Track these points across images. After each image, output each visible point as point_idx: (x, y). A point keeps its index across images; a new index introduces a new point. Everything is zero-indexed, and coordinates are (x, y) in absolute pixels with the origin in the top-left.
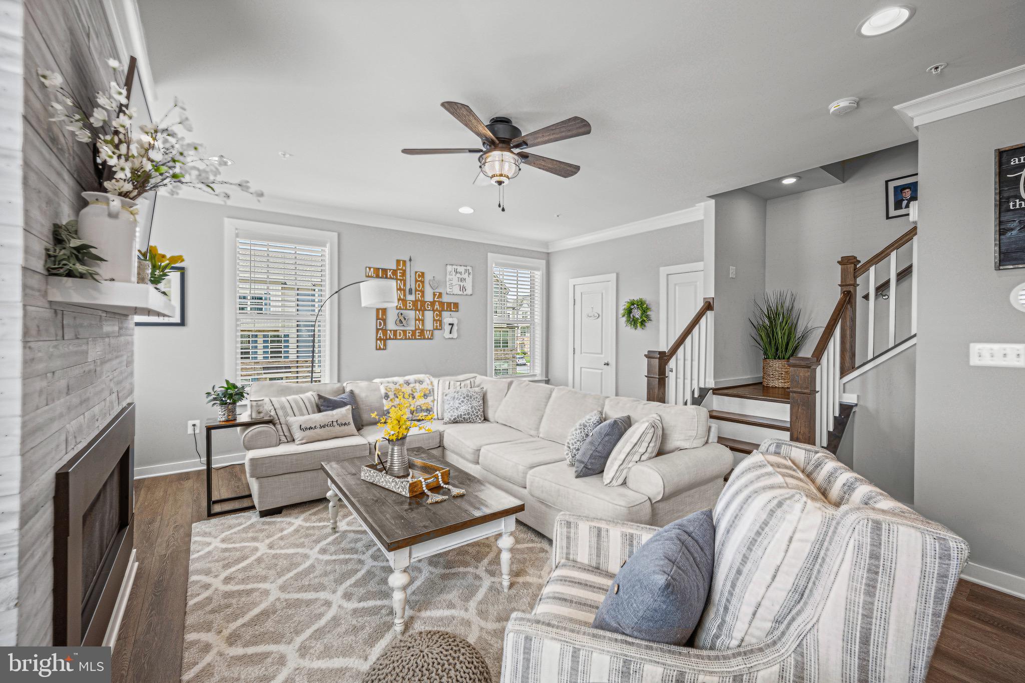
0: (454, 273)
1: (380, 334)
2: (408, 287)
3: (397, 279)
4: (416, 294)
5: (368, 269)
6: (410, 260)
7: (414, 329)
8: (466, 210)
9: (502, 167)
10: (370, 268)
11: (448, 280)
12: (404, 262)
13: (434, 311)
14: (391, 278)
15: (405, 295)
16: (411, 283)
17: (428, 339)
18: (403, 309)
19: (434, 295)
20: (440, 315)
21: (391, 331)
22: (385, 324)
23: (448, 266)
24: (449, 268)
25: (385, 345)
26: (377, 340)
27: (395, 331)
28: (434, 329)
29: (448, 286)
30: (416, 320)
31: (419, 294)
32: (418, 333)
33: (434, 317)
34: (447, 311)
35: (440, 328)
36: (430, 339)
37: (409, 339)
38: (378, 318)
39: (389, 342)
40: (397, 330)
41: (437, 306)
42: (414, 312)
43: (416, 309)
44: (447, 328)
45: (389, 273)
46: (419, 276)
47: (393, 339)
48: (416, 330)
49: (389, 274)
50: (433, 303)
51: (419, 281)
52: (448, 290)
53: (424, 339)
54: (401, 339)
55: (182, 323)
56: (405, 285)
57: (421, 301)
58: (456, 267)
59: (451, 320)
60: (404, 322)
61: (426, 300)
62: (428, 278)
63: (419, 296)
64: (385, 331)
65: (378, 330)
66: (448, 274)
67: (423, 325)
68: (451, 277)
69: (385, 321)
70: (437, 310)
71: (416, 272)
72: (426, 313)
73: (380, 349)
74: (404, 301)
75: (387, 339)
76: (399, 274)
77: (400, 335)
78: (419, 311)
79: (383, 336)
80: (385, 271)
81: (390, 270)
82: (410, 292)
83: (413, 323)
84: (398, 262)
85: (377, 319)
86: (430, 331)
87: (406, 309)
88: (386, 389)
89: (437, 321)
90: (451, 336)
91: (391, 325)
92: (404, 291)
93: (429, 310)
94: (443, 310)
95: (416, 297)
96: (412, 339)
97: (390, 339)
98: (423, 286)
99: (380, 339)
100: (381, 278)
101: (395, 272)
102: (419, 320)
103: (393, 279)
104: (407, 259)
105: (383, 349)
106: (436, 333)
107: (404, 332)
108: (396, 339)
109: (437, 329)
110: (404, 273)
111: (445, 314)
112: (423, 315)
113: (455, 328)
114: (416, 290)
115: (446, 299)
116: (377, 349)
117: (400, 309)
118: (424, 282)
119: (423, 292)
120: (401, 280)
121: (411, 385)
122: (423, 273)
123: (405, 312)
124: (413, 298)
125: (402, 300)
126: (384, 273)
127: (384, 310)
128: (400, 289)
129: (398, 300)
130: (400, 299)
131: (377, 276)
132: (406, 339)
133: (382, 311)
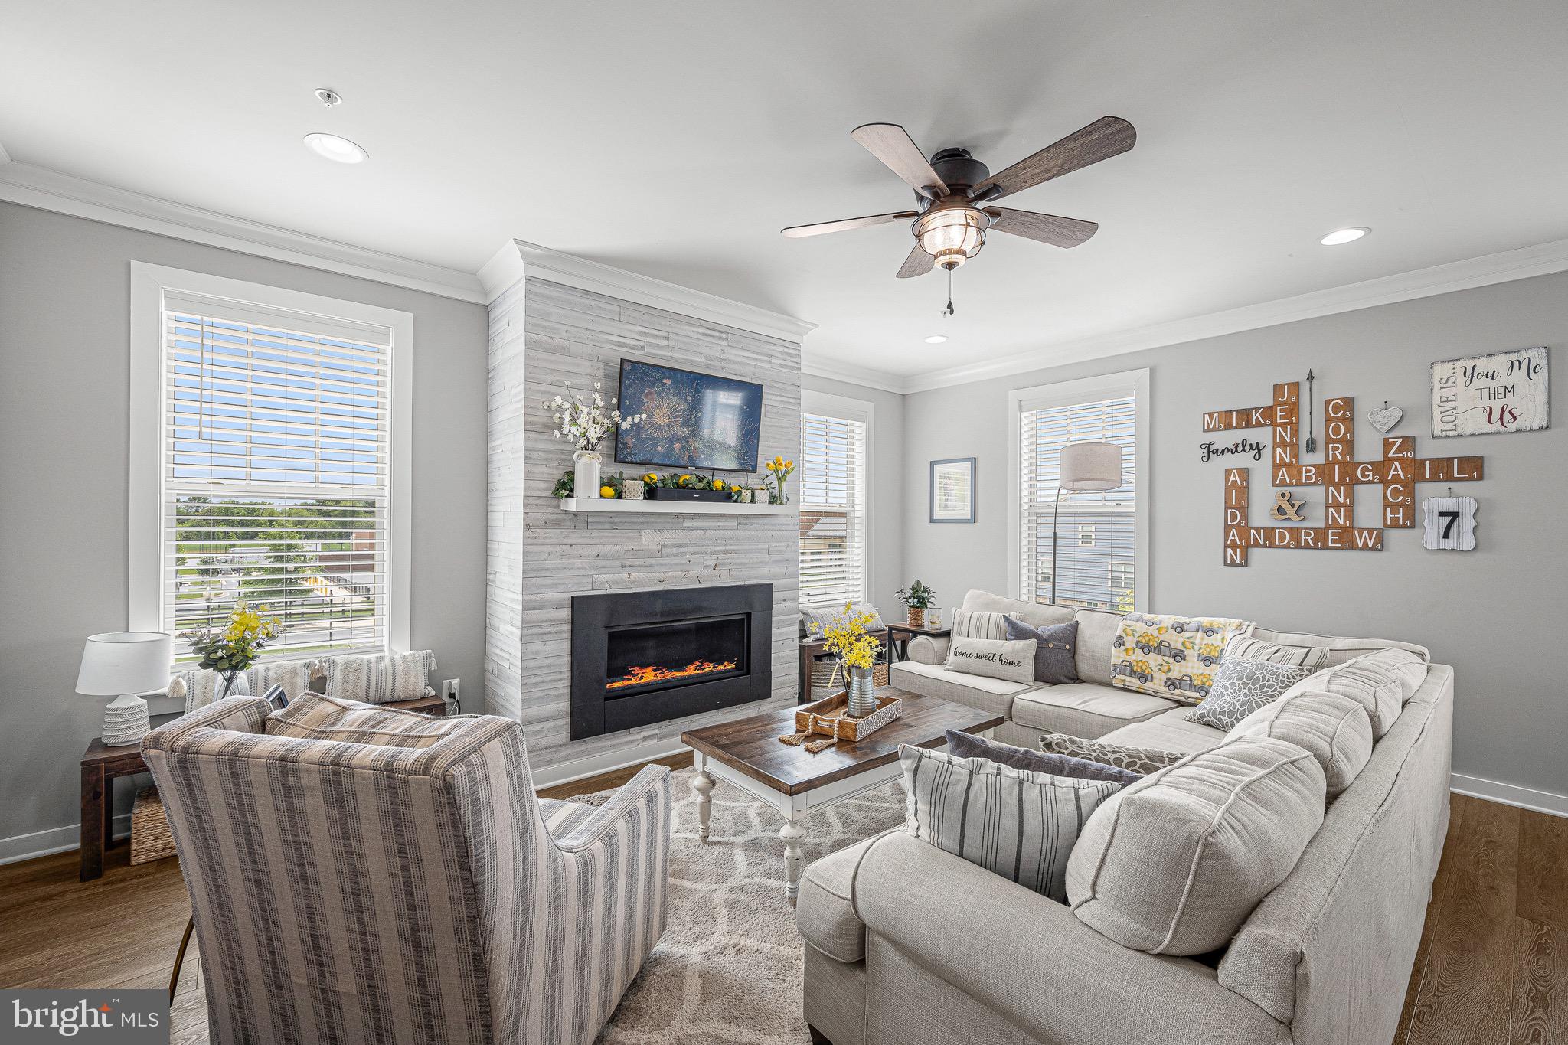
0: (1461, 380)
1: (1234, 536)
2: (1304, 436)
3: (1274, 424)
4: (1327, 449)
5: (1206, 416)
6: (1311, 378)
7: (1322, 525)
8: (1344, 236)
9: (946, 237)
10: (1211, 414)
11: (1436, 400)
12: (1295, 386)
13: (1384, 481)
14: (1259, 424)
15: (1296, 456)
16: (1313, 424)
17: (1365, 548)
18: (1291, 485)
19: (1387, 444)
20: (1412, 494)
21: (1258, 530)
22: (1245, 516)
23: (1438, 368)
24: (1441, 371)
25: (1245, 557)
26: (1226, 546)
27: (1270, 532)
28: (1385, 526)
29: (1437, 416)
30: (1327, 506)
31: (1335, 449)
32: (1334, 534)
33: (1385, 497)
34: (1434, 478)
35: (1412, 520)
36: (1373, 549)
37: (1307, 547)
38: (1228, 506)
39: (1256, 554)
40: (1273, 530)
41: (1396, 470)
42: (1323, 488)
43: (1328, 482)
44: (1433, 525)
45: (1256, 416)
46: (1336, 408)
47: (1264, 546)
48: (1327, 528)
49: (1254, 418)
50: (1381, 468)
51: (1337, 419)
52: (1438, 428)
53: (1353, 547)
54: (1287, 547)
55: (975, 520)
56: (1296, 433)
57: (1340, 464)
58: (1469, 364)
59: (1449, 505)
60: (1291, 512)
61: (1357, 459)
62: (1364, 410)
63: (1337, 452)
64: (1244, 529)
65: (1228, 528)
66: (1437, 385)
67: (1350, 515)
68: (1448, 393)
69: (1245, 511)
70: (1396, 479)
71: (1328, 402)
72: (1360, 489)
73: (1233, 564)
74: (1294, 467)
75: (1248, 546)
76: (1279, 414)
77: (1282, 537)
78: (1337, 486)
79: (1241, 540)
80: (1245, 414)
81: (1257, 409)
82: (1312, 446)
83: (1320, 512)
84: (1278, 389)
85: (1226, 508)
86: (1370, 531)
87: (1299, 483)
88: (1124, 631)
89: (1395, 508)
90: (1448, 544)
91: (1261, 515)
92: (1295, 446)
93: (1369, 482)
94: (1420, 478)
95: (1327, 456)
96: (1316, 548)
97: (1257, 545)
98: (1350, 430)
99: (1234, 546)
100: (1236, 428)
101: (1268, 412)
102: (1337, 506)
103: (1265, 425)
104: (1301, 377)
105: (1240, 565)
106: (1393, 535)
107: (1295, 533)
108: (1272, 546)
109: (1395, 525)
110: (1293, 409)
111: (1423, 489)
112: (1350, 495)
113: (1466, 524)
114: (1328, 441)
115: (1428, 450)
116: (1226, 564)
117: (1283, 483)
118: (1352, 419)
119: (1349, 445)
120: (1284, 426)
121: (1187, 634)
122: (1349, 402)
123: (1297, 490)
124: (1318, 458)
125: (1288, 466)
126: (1244, 418)
127: (1244, 490)
128: (1283, 444)
129: (1276, 468)
130: (1283, 464)
131: (1228, 426)
132: (1298, 546)
133: (1238, 491)
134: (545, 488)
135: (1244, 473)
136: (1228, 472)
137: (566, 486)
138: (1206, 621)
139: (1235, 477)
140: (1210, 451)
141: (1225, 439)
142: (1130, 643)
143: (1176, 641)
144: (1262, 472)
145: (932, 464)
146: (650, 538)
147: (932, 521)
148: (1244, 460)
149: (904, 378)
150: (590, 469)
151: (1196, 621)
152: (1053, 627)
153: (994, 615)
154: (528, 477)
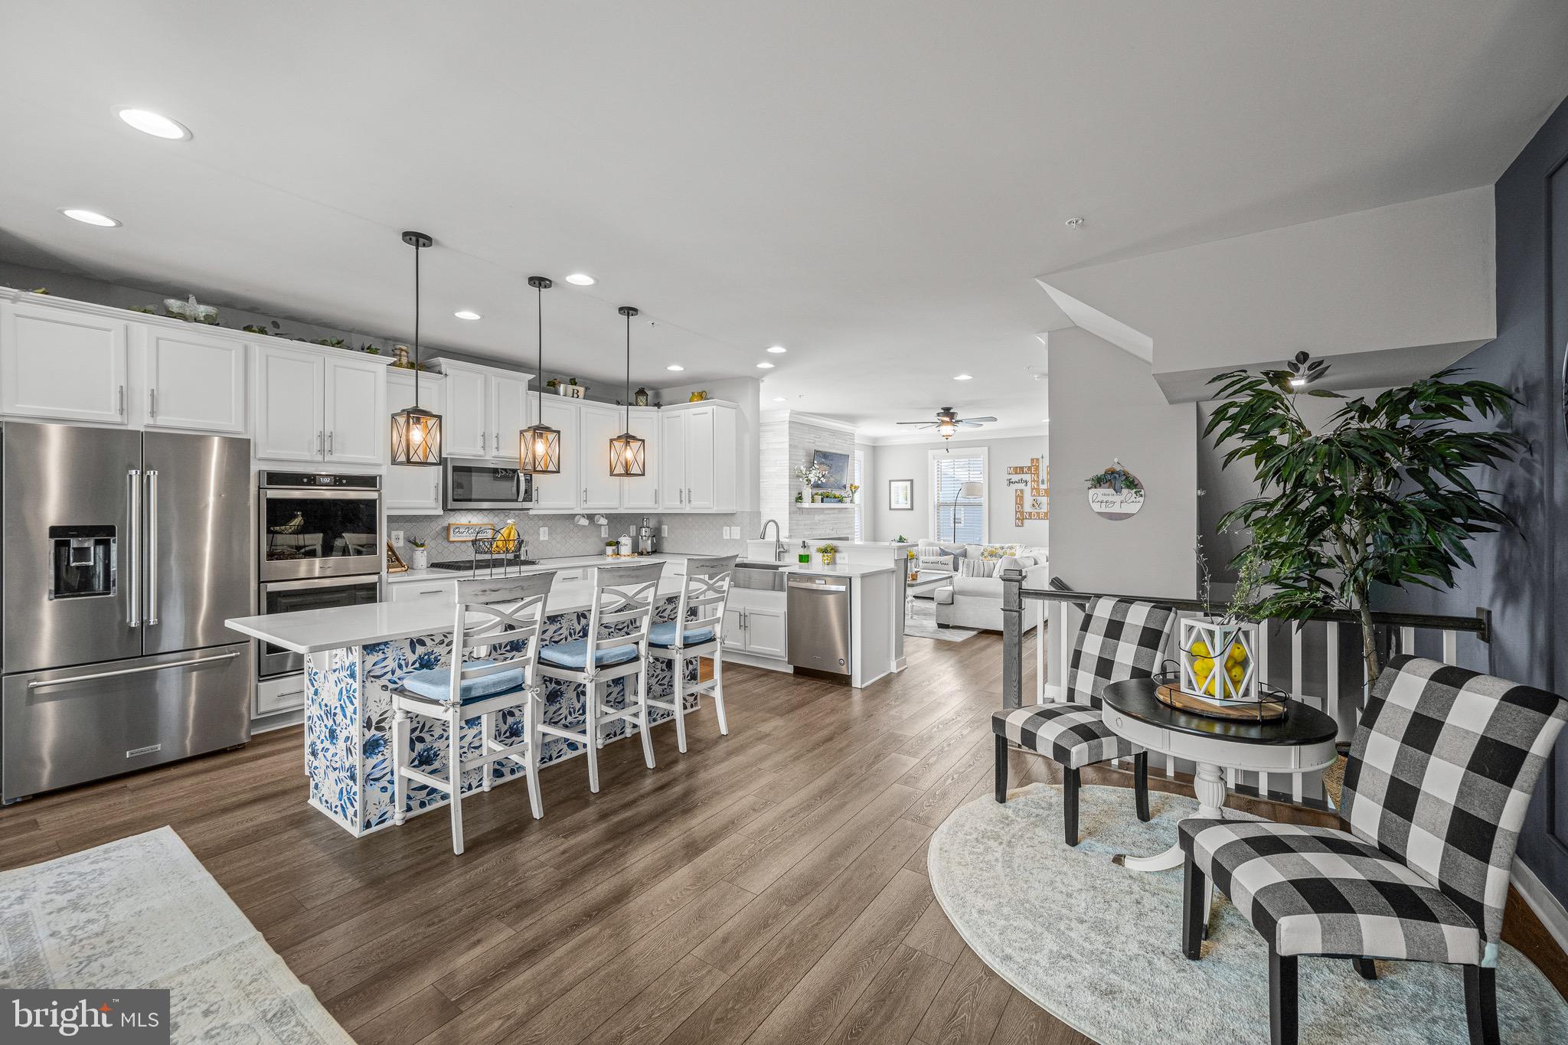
1: (1019, 515)
2: (1041, 479)
3: (1031, 473)
6: (1042, 457)
7: (1046, 511)
10: (1010, 468)
12: (1038, 459)
14: (1026, 473)
15: (1038, 485)
16: (1043, 474)
18: (1037, 496)
21: (1026, 513)
22: (1022, 508)
25: (1022, 523)
26: (1016, 519)
27: (1030, 513)
30: (1048, 504)
37: (1042, 519)
38: (1016, 504)
39: (1025, 521)
42: (1046, 497)
43: (1048, 495)
45: (1025, 470)
47: (1028, 519)
54: (1035, 519)
55: (912, 509)
56: (1038, 477)
60: (1037, 506)
64: (1022, 513)
65: (1016, 512)
69: (1022, 505)
71: (1048, 466)
73: (1018, 526)
74: (1038, 490)
75: (1023, 519)
76: (1033, 469)
77: (1034, 515)
79: (1021, 517)
80: (1022, 468)
81: (1026, 467)
82: (1043, 482)
83: (1046, 506)
84: (1032, 460)
87: (1039, 495)
91: (1027, 508)
92: (1038, 482)
95: (1048, 486)
96: (1044, 519)
97: (1026, 518)
99: (1018, 519)
100: (1019, 473)
101: (1029, 468)
103: (1028, 473)
104: (1040, 457)
105: (1021, 526)
107: (1038, 513)
108: (1031, 519)
110: (1037, 468)
114: (1048, 480)
116: (1016, 526)
117: (1034, 495)
120: (1034, 474)
123: (1038, 498)
124: (1045, 486)
125: (1036, 489)
126: (1020, 470)
127: (1022, 498)
128: (1034, 481)
129: (1032, 489)
130: (1034, 488)
131: (1016, 473)
132: (1039, 519)
133: (1020, 498)
134: (794, 500)
135: (1022, 491)
136: (1016, 490)
137: (799, 498)
138: (1010, 545)
139: (1019, 493)
140: (1010, 482)
141: (1015, 478)
142: (986, 554)
143: (1001, 552)
144: (1027, 490)
145: (890, 481)
146: (817, 517)
147: (890, 509)
148: (1022, 486)
149: (876, 439)
150: (807, 492)
151: (1007, 545)
152: (958, 551)
153: (934, 548)
154: (790, 496)
